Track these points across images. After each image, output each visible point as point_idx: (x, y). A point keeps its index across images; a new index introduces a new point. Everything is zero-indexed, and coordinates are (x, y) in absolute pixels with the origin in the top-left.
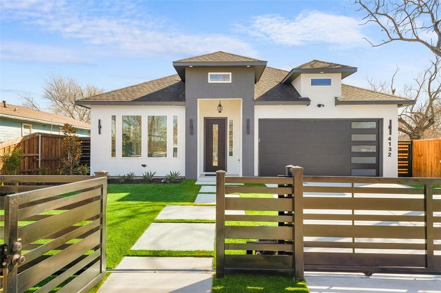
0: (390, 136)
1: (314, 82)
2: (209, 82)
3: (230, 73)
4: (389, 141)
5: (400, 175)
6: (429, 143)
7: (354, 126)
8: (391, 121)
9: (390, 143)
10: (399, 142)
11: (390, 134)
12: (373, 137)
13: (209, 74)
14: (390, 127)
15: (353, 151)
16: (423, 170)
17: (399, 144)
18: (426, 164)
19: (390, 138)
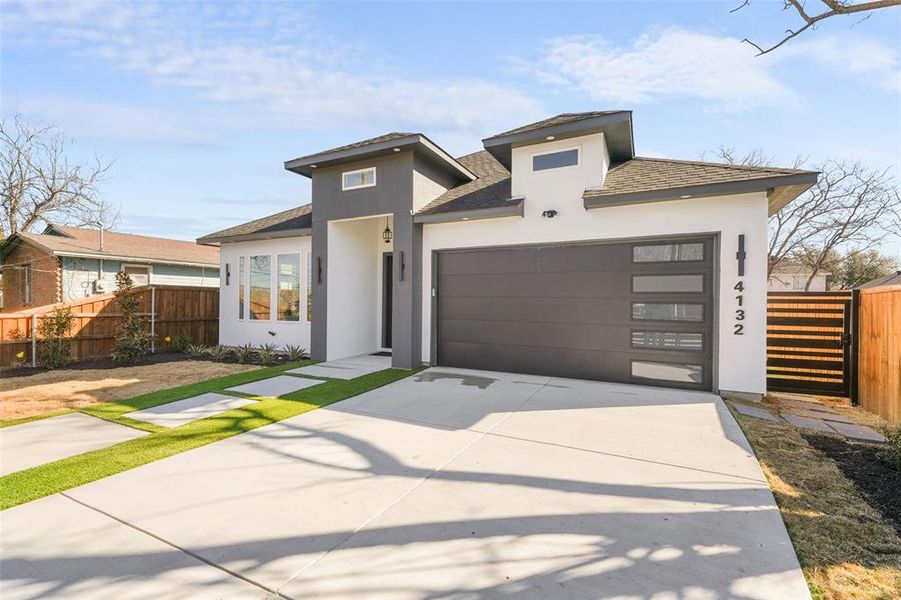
0: (740, 279)
1: (541, 163)
2: (344, 189)
3: (374, 169)
4: (738, 293)
5: (773, 385)
6: (893, 299)
7: (641, 255)
8: (742, 238)
9: (740, 298)
10: (769, 294)
11: (741, 272)
12: (694, 284)
13: (343, 174)
14: (741, 255)
15: (637, 315)
16: (881, 378)
17: (769, 301)
18: (887, 363)
19: (740, 283)
